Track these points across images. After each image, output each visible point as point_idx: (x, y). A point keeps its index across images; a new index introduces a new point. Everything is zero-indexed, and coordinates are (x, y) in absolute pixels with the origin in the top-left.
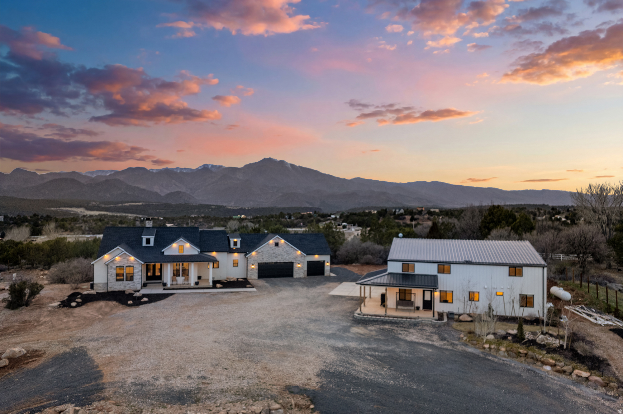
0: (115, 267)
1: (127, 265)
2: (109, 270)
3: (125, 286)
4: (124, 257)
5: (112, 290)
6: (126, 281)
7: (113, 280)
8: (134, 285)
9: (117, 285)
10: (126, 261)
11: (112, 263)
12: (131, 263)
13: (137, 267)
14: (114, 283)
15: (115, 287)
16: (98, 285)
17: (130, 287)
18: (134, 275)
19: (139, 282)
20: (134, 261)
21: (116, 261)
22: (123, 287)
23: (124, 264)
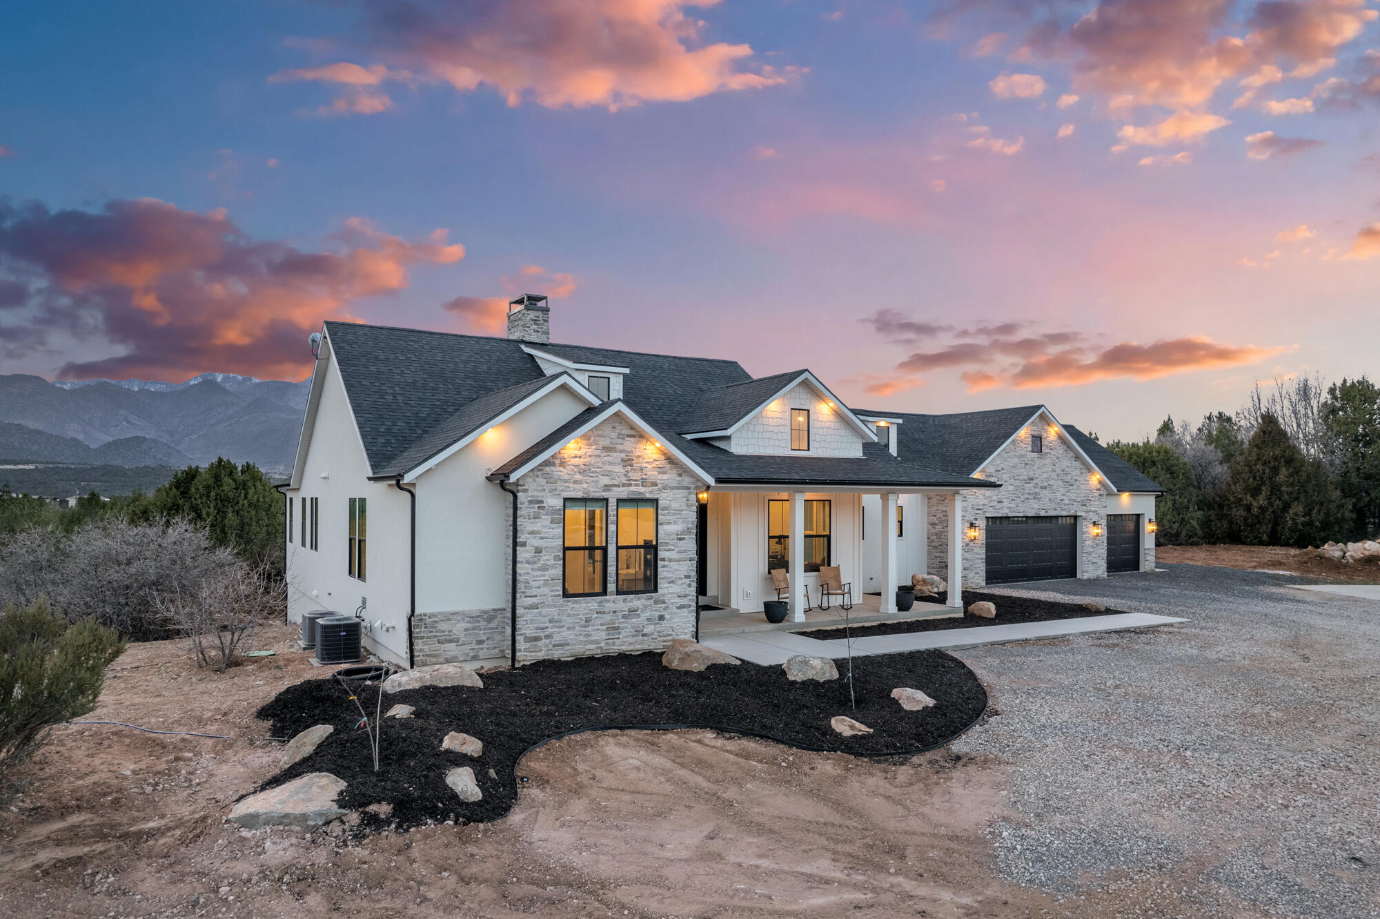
0: (559, 503)
1: (623, 493)
2: (525, 524)
3: (613, 629)
4: (607, 442)
5: (541, 655)
6: (619, 592)
7: (545, 590)
8: (661, 618)
9: (569, 621)
10: (619, 469)
11: (541, 481)
12: (644, 482)
13: (675, 505)
14: (554, 612)
15: (557, 638)
16: (442, 626)
17: (639, 632)
18: (661, 554)
19: (685, 601)
20: (662, 471)
21: (562, 464)
22: (603, 635)
23: (607, 488)
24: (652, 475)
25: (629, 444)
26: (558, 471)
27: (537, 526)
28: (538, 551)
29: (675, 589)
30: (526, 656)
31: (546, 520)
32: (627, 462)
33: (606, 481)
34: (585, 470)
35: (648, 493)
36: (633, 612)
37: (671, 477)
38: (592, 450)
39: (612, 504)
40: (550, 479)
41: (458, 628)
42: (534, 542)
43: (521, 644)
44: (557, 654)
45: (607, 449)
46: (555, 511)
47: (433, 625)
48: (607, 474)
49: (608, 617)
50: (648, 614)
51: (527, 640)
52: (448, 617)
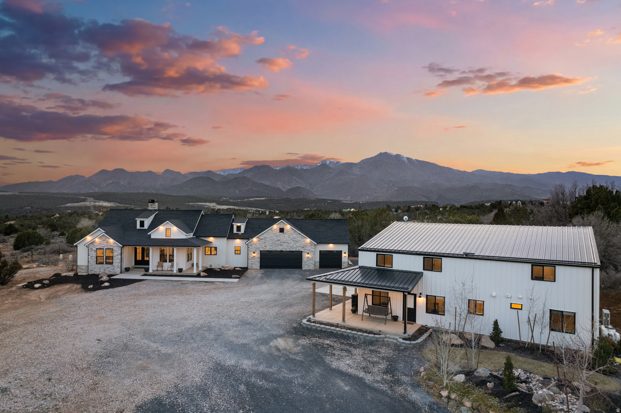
1: (107, 247)
3: (105, 270)
4: (104, 239)
5: (92, 273)
6: (106, 264)
7: (93, 263)
8: (114, 269)
9: (97, 268)
10: (106, 244)
11: (92, 246)
12: (110, 246)
13: (116, 250)
14: (94, 266)
15: (95, 271)
16: (81, 267)
17: (109, 271)
18: (114, 258)
19: (118, 266)
20: (114, 244)
21: (96, 243)
22: (103, 271)
23: (103, 247)
24: (112, 244)
25: (107, 239)
26: (95, 244)
27: (91, 253)
28: (92, 256)
29: (116, 264)
30: (90, 273)
31: (93, 252)
32: (107, 242)
33: (103, 245)
34: (100, 244)
35: (111, 248)
36: (108, 267)
37: (115, 245)
38: (101, 241)
39: (105, 249)
40: (94, 245)
41: (84, 268)
42: (91, 255)
43: (89, 271)
44: (95, 273)
45: (104, 240)
46: (95, 250)
47: (80, 267)
48: (104, 244)
49: (104, 268)
50: (111, 268)
51: (90, 270)
52: (82, 266)
